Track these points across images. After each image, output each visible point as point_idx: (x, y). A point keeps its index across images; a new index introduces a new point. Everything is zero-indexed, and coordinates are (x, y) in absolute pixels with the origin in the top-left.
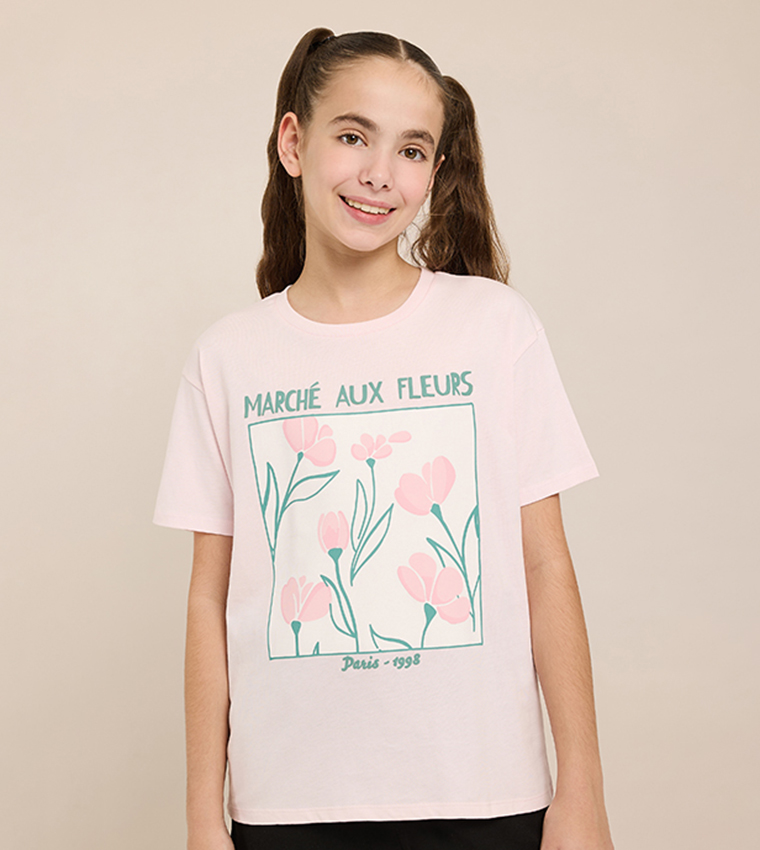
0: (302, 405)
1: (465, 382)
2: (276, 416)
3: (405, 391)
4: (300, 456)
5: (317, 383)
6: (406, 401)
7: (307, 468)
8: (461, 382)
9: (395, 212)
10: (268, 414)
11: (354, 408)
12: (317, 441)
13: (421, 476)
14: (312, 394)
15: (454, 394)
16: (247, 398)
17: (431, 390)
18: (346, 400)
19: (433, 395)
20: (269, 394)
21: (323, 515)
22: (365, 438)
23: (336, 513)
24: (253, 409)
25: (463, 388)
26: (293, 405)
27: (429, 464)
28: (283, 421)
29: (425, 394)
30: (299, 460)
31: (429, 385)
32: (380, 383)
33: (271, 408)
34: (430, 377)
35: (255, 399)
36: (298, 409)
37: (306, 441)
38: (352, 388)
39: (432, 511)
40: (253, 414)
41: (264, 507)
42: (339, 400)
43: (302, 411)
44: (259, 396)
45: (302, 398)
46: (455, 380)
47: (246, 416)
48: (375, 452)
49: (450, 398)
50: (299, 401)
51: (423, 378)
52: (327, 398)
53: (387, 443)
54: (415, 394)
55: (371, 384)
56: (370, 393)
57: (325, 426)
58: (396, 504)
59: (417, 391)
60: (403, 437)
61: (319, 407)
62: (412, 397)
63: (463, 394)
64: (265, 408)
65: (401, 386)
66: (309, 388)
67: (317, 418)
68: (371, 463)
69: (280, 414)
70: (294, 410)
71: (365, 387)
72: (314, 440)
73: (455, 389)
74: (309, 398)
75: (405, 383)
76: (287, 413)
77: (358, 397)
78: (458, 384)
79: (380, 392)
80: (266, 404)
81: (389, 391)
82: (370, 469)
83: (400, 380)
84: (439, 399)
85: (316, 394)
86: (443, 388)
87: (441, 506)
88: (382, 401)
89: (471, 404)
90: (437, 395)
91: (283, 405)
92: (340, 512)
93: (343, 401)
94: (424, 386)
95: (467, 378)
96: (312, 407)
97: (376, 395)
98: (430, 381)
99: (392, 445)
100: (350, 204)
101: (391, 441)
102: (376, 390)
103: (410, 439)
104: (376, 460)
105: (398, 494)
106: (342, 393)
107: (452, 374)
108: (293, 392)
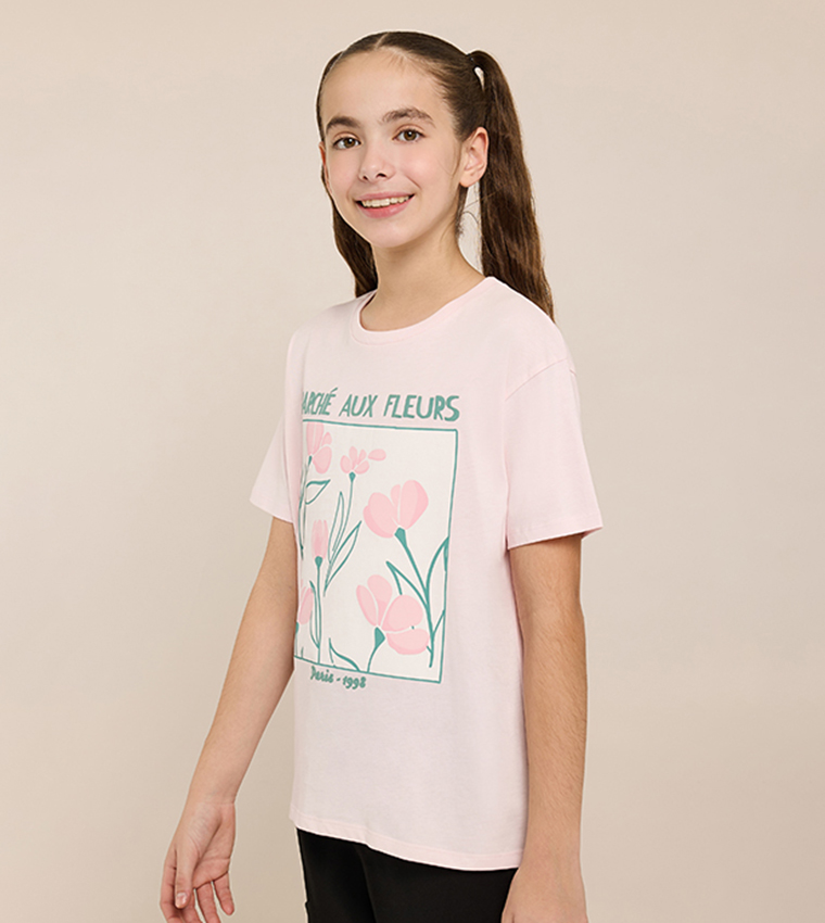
0: (320, 409)
1: (449, 407)
3: (391, 407)
4: (310, 460)
5: (336, 389)
6: (388, 419)
7: (313, 472)
8: (446, 407)
9: (414, 198)
11: (352, 419)
12: (321, 448)
13: (390, 498)
14: (329, 399)
15: (435, 418)
17: (412, 411)
18: (348, 410)
19: (413, 417)
20: (307, 394)
21: (316, 522)
22: (353, 450)
23: (323, 522)
25: (447, 413)
26: (315, 408)
27: (399, 486)
28: (307, 423)
29: (406, 414)
30: (309, 463)
31: (412, 406)
32: (376, 397)
33: (305, 408)
34: (415, 397)
36: (316, 413)
37: (315, 446)
38: (356, 398)
39: (396, 535)
42: (343, 410)
43: (317, 416)
45: (322, 402)
46: (439, 404)
48: (357, 466)
49: (430, 422)
50: (319, 405)
51: (409, 397)
52: (337, 405)
53: (367, 459)
54: (397, 413)
55: (369, 396)
56: (367, 405)
57: (328, 434)
58: (363, 522)
59: (400, 411)
60: (380, 455)
61: (328, 414)
62: (394, 415)
63: (446, 419)
65: (389, 403)
66: (330, 393)
67: (324, 424)
68: (352, 476)
69: (307, 415)
70: (314, 413)
71: (365, 398)
72: (319, 446)
73: (437, 413)
74: (326, 403)
75: (393, 400)
76: (310, 415)
77: (357, 408)
78: (442, 408)
79: (373, 406)
81: (379, 406)
82: (351, 482)
83: (391, 396)
84: (417, 422)
85: (331, 400)
86: (424, 411)
87: (406, 531)
88: (371, 416)
89: (455, 430)
90: (417, 417)
91: (311, 407)
92: (325, 521)
93: (346, 410)
94: (408, 406)
95: (453, 403)
96: (324, 412)
97: (370, 409)
98: (414, 402)
99: (370, 461)
100: (365, 204)
101: (370, 458)
102: (371, 403)
103: (384, 458)
104: (357, 475)
105: (367, 511)
106: (348, 403)
107: (437, 397)
108: (319, 394)
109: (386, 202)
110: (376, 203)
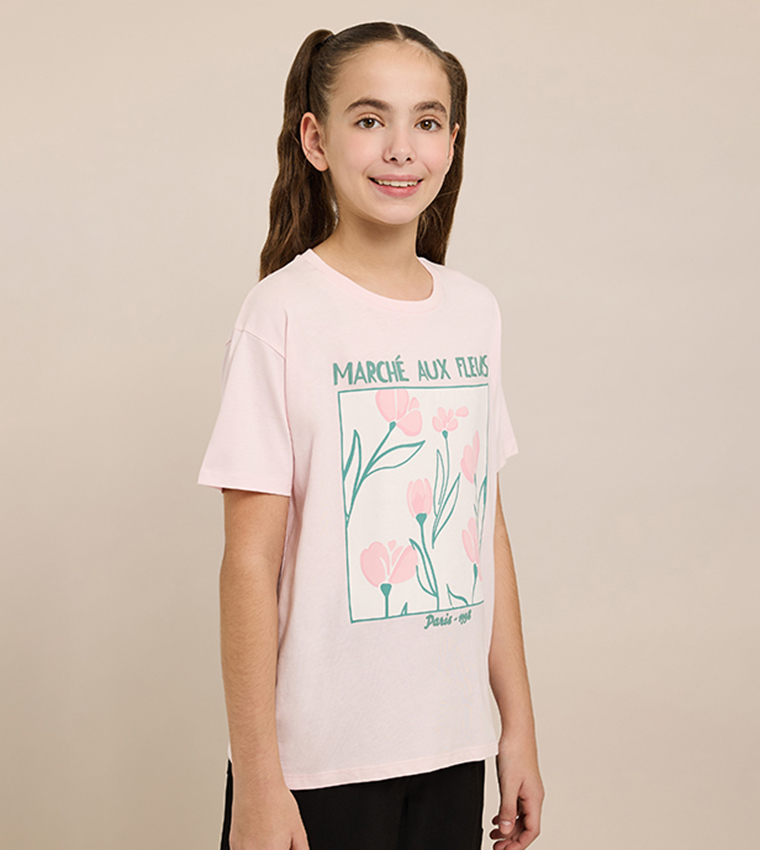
0: (393, 376)
1: (485, 365)
2: (369, 386)
3: (462, 370)
4: (393, 425)
5: (399, 357)
6: (466, 379)
7: (398, 437)
9: (423, 182)
10: (361, 383)
11: (432, 383)
12: (408, 413)
13: (473, 448)
14: (399, 367)
16: (335, 365)
17: (475, 370)
18: (424, 375)
19: (476, 375)
20: (360, 363)
21: (411, 482)
22: (441, 411)
23: (423, 480)
24: (343, 376)
26: (385, 376)
28: (376, 391)
29: (472, 374)
30: (391, 429)
31: (474, 366)
32: (445, 361)
33: (363, 377)
34: (473, 358)
35: (345, 367)
36: (391, 381)
37: (399, 412)
38: (425, 363)
40: (343, 383)
42: (421, 375)
43: (394, 383)
44: (350, 365)
45: (392, 370)
47: (336, 383)
48: (447, 424)
50: (389, 373)
51: (470, 359)
52: (410, 372)
53: (455, 417)
54: (468, 373)
55: (438, 360)
56: (440, 369)
57: (414, 399)
58: (462, 474)
59: (469, 370)
60: (464, 412)
61: (408, 380)
62: (466, 375)
63: (485, 375)
64: (357, 378)
65: (459, 365)
66: (394, 360)
67: (408, 390)
68: (445, 434)
69: (373, 384)
70: (386, 381)
71: (434, 362)
72: (405, 411)
74: (397, 370)
75: (461, 362)
76: (380, 384)
77: (432, 373)
79: (447, 369)
80: (357, 374)
81: (451, 367)
82: (445, 440)
83: (457, 360)
84: (479, 379)
85: (401, 367)
86: (479, 369)
88: (449, 378)
89: (488, 384)
91: (375, 375)
92: (426, 480)
94: (471, 366)
95: (486, 361)
96: (403, 379)
97: (444, 371)
98: (474, 362)
99: (459, 419)
100: (380, 183)
101: (457, 415)
102: (443, 367)
103: (467, 415)
104: (449, 432)
105: (463, 463)
106: (421, 368)
108: (381, 363)
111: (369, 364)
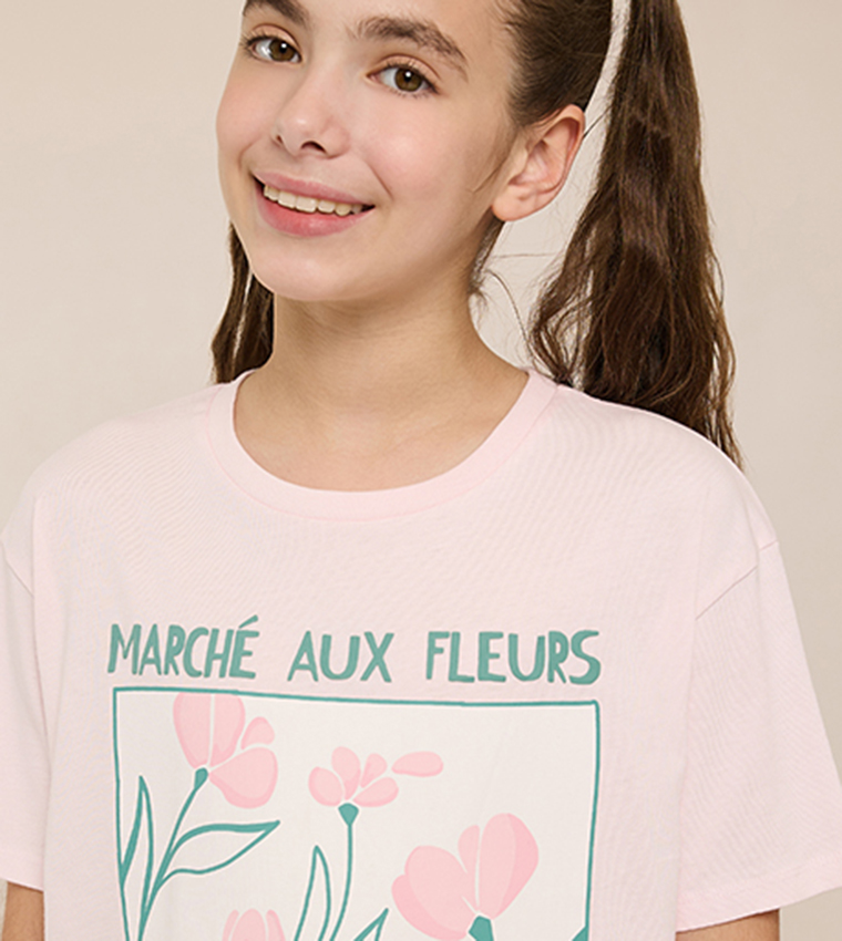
0: (217, 664)
1: (579, 654)
2: (165, 681)
3: (443, 661)
4: (201, 776)
5: (255, 619)
6: (441, 685)
7: (212, 805)
8: (571, 653)
9: (371, 212)
10: (150, 674)
11: (325, 686)
12: (238, 751)
13: (456, 854)
14: (240, 642)
15: (551, 680)
16: (115, 628)
17: (499, 666)
18: (311, 667)
19: (503, 679)
20: (155, 627)
21: (235, 913)
22: (342, 755)
23: (264, 915)
24: (125, 656)
25: (574, 666)
26: (199, 662)
27: (476, 828)
28: (176, 694)
29: (484, 675)
30: (198, 785)
31: (497, 656)
32: (389, 637)
33: (156, 661)
34: (500, 635)
35: (129, 634)
36: (207, 675)
37: (216, 747)
38: (327, 640)
39: (471, 932)
40: (123, 665)
41: (124, 869)
42: (296, 666)
43: (214, 681)
44: (137, 629)
45: (219, 649)
46: (556, 649)
47: (111, 669)
48: (360, 790)
49: (541, 688)
50: (211, 656)
51: (485, 638)
52: (270, 657)
53: (389, 773)
54: (460, 672)
55: (369, 636)
56: (365, 655)
57: (259, 721)
58: (394, 913)
59: (469, 665)
60: (425, 765)
61: (252, 675)
62: (453, 677)
63: (574, 680)
64: (146, 661)
65: (433, 650)
66: (236, 628)
67: (243, 698)
68: (349, 813)
69: (170, 680)
70: (199, 674)
71: (355, 641)
72: (232, 749)
73: (554, 667)
74: (233, 651)
75: (445, 644)
76: (184, 680)
77: (338, 663)
78: (563, 657)
79: (386, 658)
80: (147, 652)
81: (406, 657)
82: (346, 827)
83: (433, 636)
84: (514, 689)
85: (249, 644)
86: (526, 665)
87: (493, 923)
88: (387, 679)
89: (594, 702)
90: (511, 678)
91: (179, 659)
92: (271, 913)
93: (304, 667)
94: (485, 655)
95: (587, 646)
96: (236, 672)
97: (377, 662)
98: (499, 646)
101: (397, 770)
102: (379, 650)
103: (436, 773)
104: (361, 809)
105: (401, 889)
106: (307, 651)
107: (551, 634)
108: (201, 631)
109: (309, 205)
110: (286, 200)
111: (175, 630)
